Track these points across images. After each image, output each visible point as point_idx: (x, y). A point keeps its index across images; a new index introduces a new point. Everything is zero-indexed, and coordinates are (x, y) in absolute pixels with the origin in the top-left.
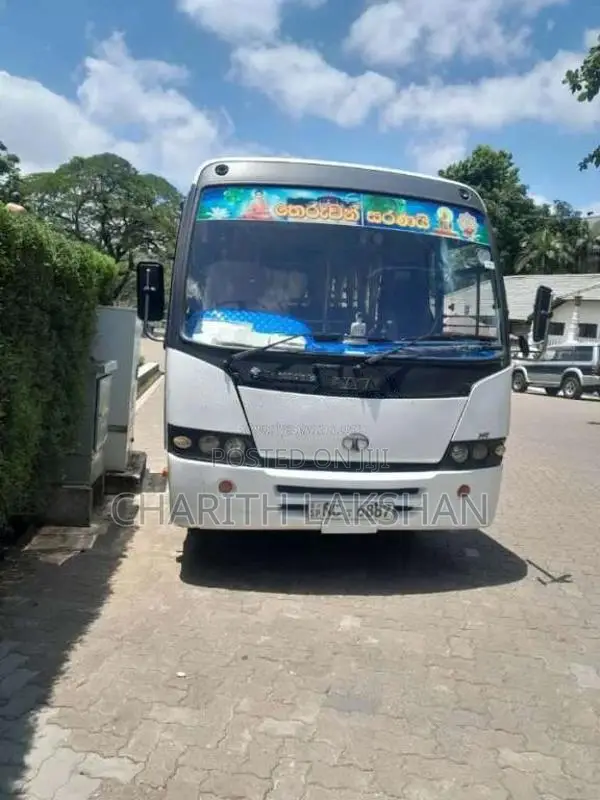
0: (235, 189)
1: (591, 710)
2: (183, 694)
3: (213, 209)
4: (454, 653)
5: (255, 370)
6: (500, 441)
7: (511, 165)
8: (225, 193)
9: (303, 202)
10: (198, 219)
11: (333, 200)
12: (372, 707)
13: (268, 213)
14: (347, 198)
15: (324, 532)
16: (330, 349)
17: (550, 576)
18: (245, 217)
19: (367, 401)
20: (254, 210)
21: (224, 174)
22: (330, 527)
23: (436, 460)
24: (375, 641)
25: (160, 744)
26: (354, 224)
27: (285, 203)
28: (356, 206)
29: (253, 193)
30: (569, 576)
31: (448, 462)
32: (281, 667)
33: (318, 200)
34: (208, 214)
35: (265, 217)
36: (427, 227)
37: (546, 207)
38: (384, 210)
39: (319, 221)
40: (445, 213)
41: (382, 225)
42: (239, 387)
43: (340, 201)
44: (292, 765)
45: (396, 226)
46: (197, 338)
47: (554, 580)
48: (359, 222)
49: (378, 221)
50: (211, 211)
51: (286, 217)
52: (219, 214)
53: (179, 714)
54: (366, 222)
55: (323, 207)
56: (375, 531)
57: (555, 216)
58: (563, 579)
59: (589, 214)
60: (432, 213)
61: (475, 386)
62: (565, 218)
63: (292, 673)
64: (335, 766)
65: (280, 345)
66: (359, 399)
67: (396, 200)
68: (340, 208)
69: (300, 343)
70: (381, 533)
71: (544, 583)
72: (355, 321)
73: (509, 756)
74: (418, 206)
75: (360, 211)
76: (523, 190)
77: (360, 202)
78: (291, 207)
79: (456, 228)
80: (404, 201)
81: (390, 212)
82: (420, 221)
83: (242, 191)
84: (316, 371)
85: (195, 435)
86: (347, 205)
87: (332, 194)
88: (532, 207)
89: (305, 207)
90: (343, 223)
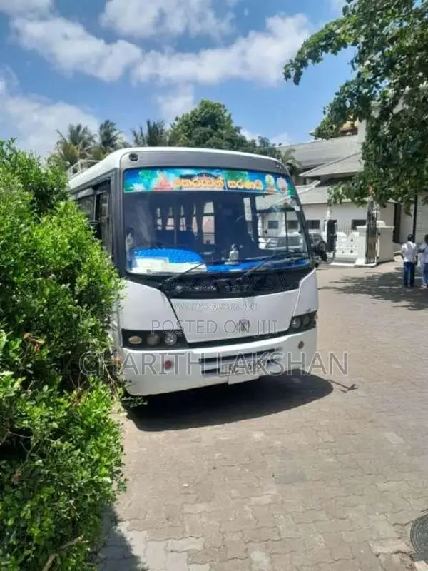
0: (146, 171)
1: (405, 454)
2: (195, 496)
3: (134, 185)
4: (325, 440)
5: (179, 288)
6: (314, 313)
7: (225, 111)
8: (140, 173)
9: (190, 177)
10: (125, 192)
11: (208, 175)
12: (302, 479)
13: (169, 185)
14: (214, 173)
15: (230, 383)
16: (221, 268)
17: (345, 387)
18: (156, 189)
19: (246, 299)
20: (161, 184)
21: (136, 160)
22: (233, 379)
23: (286, 329)
24: (279, 443)
25: (204, 526)
26: (222, 190)
27: (178, 178)
28: (221, 178)
29: (158, 172)
30: (354, 385)
31: (291, 330)
32: (239, 469)
33: (198, 175)
34: (131, 188)
35: (168, 189)
36: (262, 188)
37: (254, 142)
38: (236, 180)
39: (202, 189)
40: (269, 178)
41: (237, 189)
42: (172, 300)
43: (211, 176)
44: (282, 517)
45: (245, 189)
46: (135, 271)
47: (350, 389)
48: (224, 188)
49: (235, 187)
50: (132, 186)
51: (181, 188)
52: (138, 187)
53: (201, 507)
54: (229, 188)
55: (203, 179)
56: (257, 378)
57: (259, 147)
58: (352, 388)
59: (280, 145)
60: (263, 179)
61: (302, 282)
62: (266, 148)
63: (247, 470)
64: (303, 512)
65: (193, 270)
66: (241, 298)
67: (243, 172)
68: (212, 179)
69: (203, 268)
70: (261, 378)
71: (345, 392)
72: (231, 250)
73: (382, 486)
74: (255, 175)
75: (223, 180)
76: (237, 129)
77: (222, 176)
78: (183, 181)
79: (277, 188)
80: (246, 173)
81: (240, 181)
82: (257, 185)
83: (150, 171)
84: (215, 284)
85: (144, 335)
86: (216, 178)
87: (205, 171)
88: (245, 141)
89: (192, 180)
90: (216, 189)
